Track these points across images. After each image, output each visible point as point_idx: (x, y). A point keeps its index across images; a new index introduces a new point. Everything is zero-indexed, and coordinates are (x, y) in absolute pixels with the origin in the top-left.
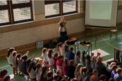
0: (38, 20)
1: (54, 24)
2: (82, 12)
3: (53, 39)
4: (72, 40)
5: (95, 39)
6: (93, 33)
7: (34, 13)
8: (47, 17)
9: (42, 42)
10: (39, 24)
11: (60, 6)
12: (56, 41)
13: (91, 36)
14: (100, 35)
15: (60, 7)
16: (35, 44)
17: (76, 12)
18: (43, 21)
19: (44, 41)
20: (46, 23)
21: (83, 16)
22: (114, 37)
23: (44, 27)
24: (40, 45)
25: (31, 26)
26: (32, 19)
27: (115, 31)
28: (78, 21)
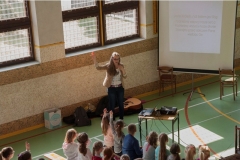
0: (46, 60)
1: (87, 67)
2: (152, 36)
3: (85, 103)
4: (130, 105)
5: (183, 100)
6: (178, 85)
7: (37, 42)
8: (69, 51)
9: (59, 112)
10: (49, 69)
11: (99, 23)
12: (92, 108)
13: (174, 94)
14: (195, 89)
15: (99, 27)
16: (42, 118)
17: (138, 36)
18: (61, 61)
19: (62, 109)
20: (66, 66)
21: (154, 45)
22: (229, 94)
23: (62, 76)
24: (54, 120)
25: (30, 74)
26: (32, 58)
27: (231, 79)
28: (143, 57)
